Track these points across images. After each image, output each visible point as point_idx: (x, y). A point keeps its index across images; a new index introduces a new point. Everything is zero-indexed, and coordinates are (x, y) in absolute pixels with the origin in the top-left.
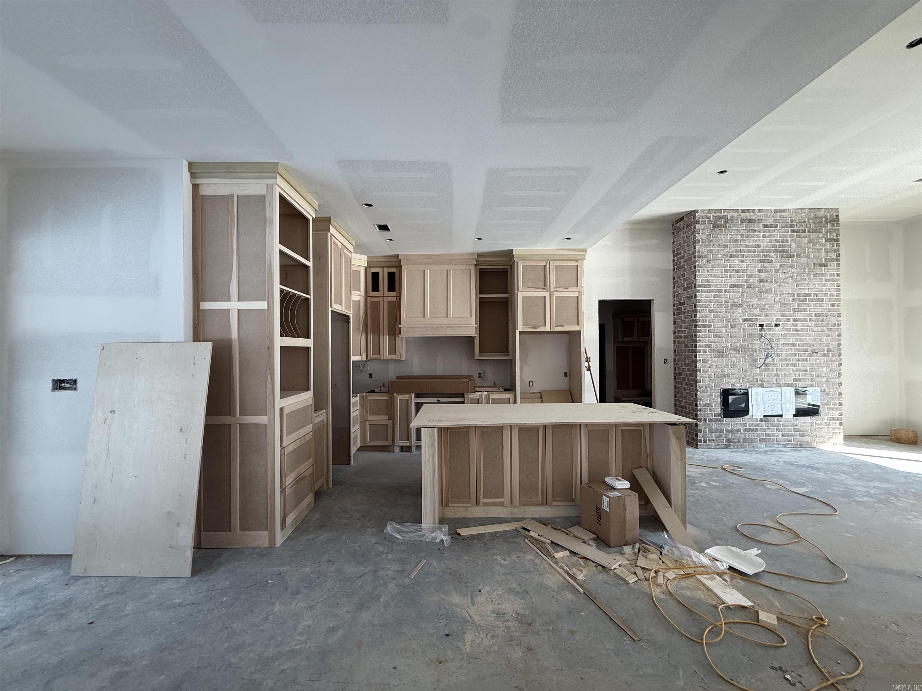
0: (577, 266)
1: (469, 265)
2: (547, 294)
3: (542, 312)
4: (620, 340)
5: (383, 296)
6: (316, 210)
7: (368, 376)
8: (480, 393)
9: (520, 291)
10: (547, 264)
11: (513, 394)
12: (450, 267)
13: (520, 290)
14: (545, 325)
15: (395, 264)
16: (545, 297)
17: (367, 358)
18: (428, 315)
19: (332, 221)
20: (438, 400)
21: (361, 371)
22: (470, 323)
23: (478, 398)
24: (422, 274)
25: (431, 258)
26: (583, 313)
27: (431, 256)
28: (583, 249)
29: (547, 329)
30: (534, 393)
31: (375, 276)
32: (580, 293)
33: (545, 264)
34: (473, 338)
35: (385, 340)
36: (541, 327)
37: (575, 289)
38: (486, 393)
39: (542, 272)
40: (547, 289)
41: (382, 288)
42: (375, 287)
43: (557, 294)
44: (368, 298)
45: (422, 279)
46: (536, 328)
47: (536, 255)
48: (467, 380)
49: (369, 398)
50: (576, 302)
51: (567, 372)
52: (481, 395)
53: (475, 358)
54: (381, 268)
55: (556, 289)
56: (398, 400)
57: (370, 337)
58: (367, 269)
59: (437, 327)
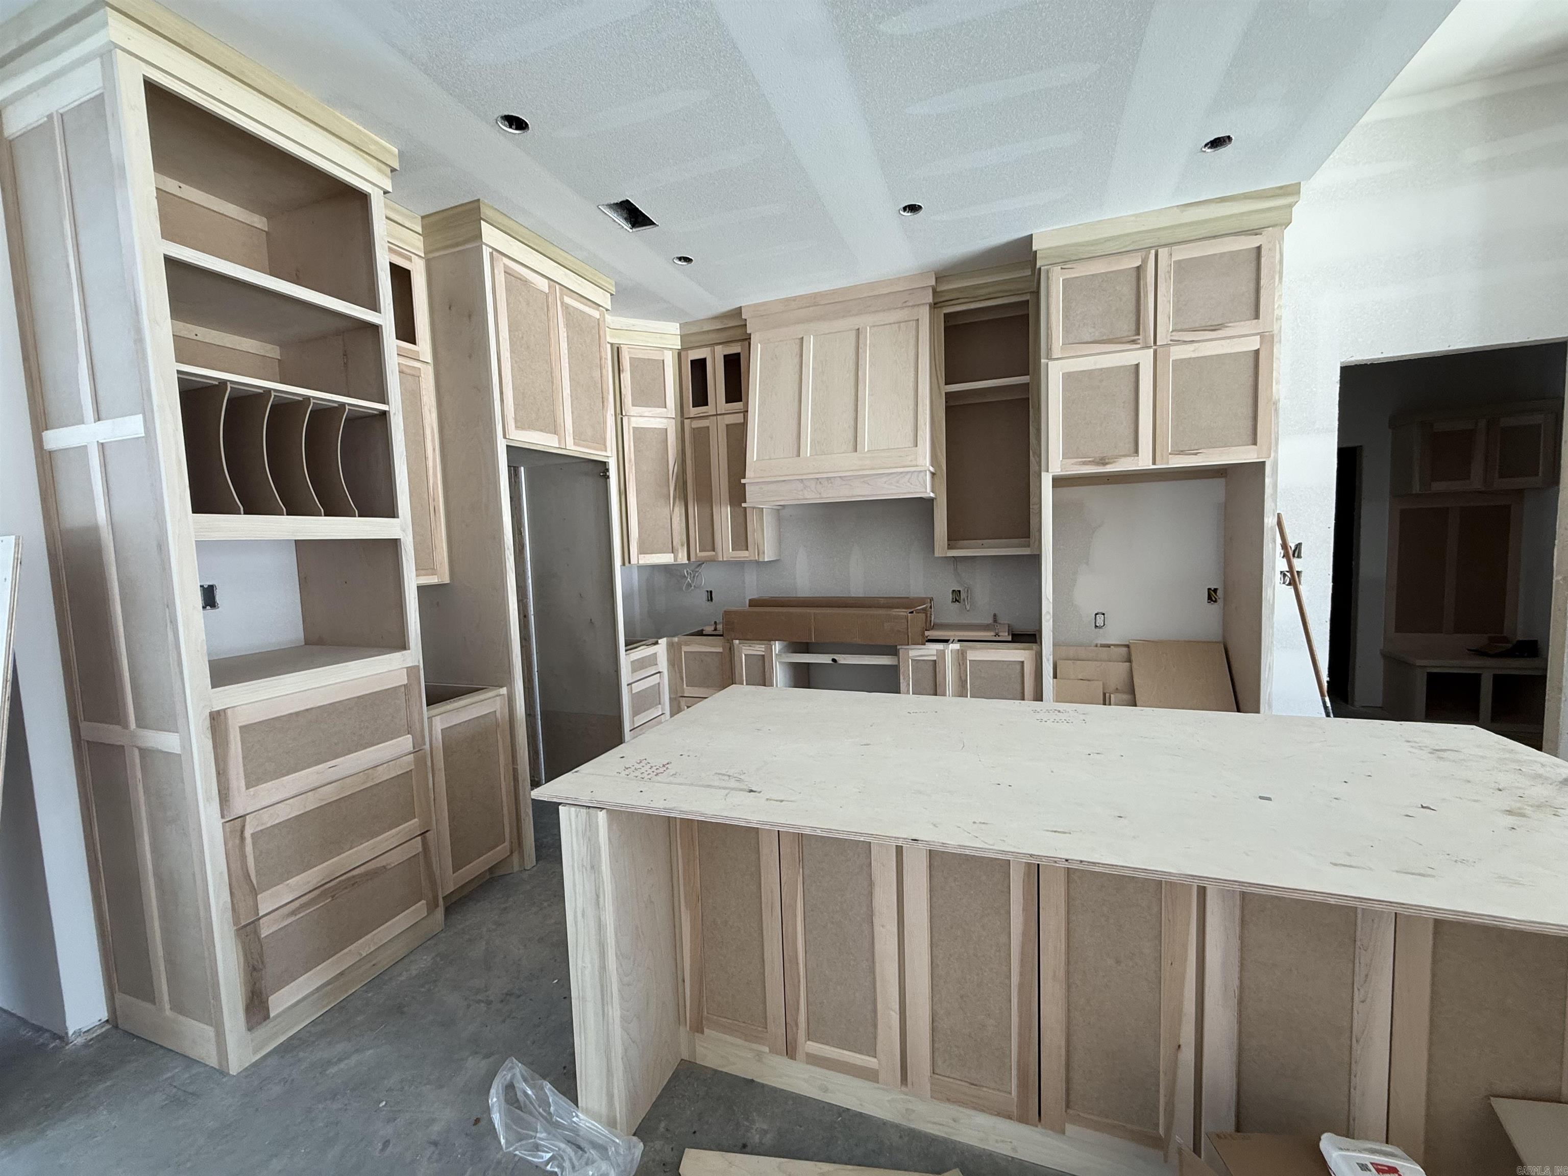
0: (1259, 248)
1: (913, 306)
2: (1144, 358)
3: (1125, 416)
4: (1416, 489)
5: (717, 415)
6: (393, 170)
7: (705, 596)
8: (940, 646)
9: (1054, 356)
10: (1145, 261)
11: (1034, 652)
12: (865, 321)
13: (1056, 353)
14: (1136, 451)
15: (738, 333)
16: (1137, 365)
17: (689, 559)
18: (807, 449)
19: (485, 211)
20: (834, 660)
21: (689, 585)
22: (914, 463)
23: (935, 658)
24: (796, 349)
25: (816, 305)
26: (1275, 403)
27: (813, 300)
28: (1281, 188)
29: (1144, 462)
30: (1109, 646)
31: (699, 366)
32: (1268, 338)
33: (1138, 263)
34: (931, 501)
35: (724, 515)
36: (1123, 460)
37: (1249, 326)
38: (956, 646)
39: (1127, 291)
40: (1145, 338)
41: (714, 393)
42: (701, 398)
43: (1179, 353)
44: (686, 421)
45: (797, 360)
46: (1105, 464)
47: (1107, 240)
48: (902, 612)
49: (685, 649)
50: (1251, 372)
51: (1215, 590)
52: (942, 654)
53: (936, 555)
54: (709, 349)
55: (1178, 336)
56: (743, 655)
57: (693, 510)
58: (679, 355)
59: (828, 479)
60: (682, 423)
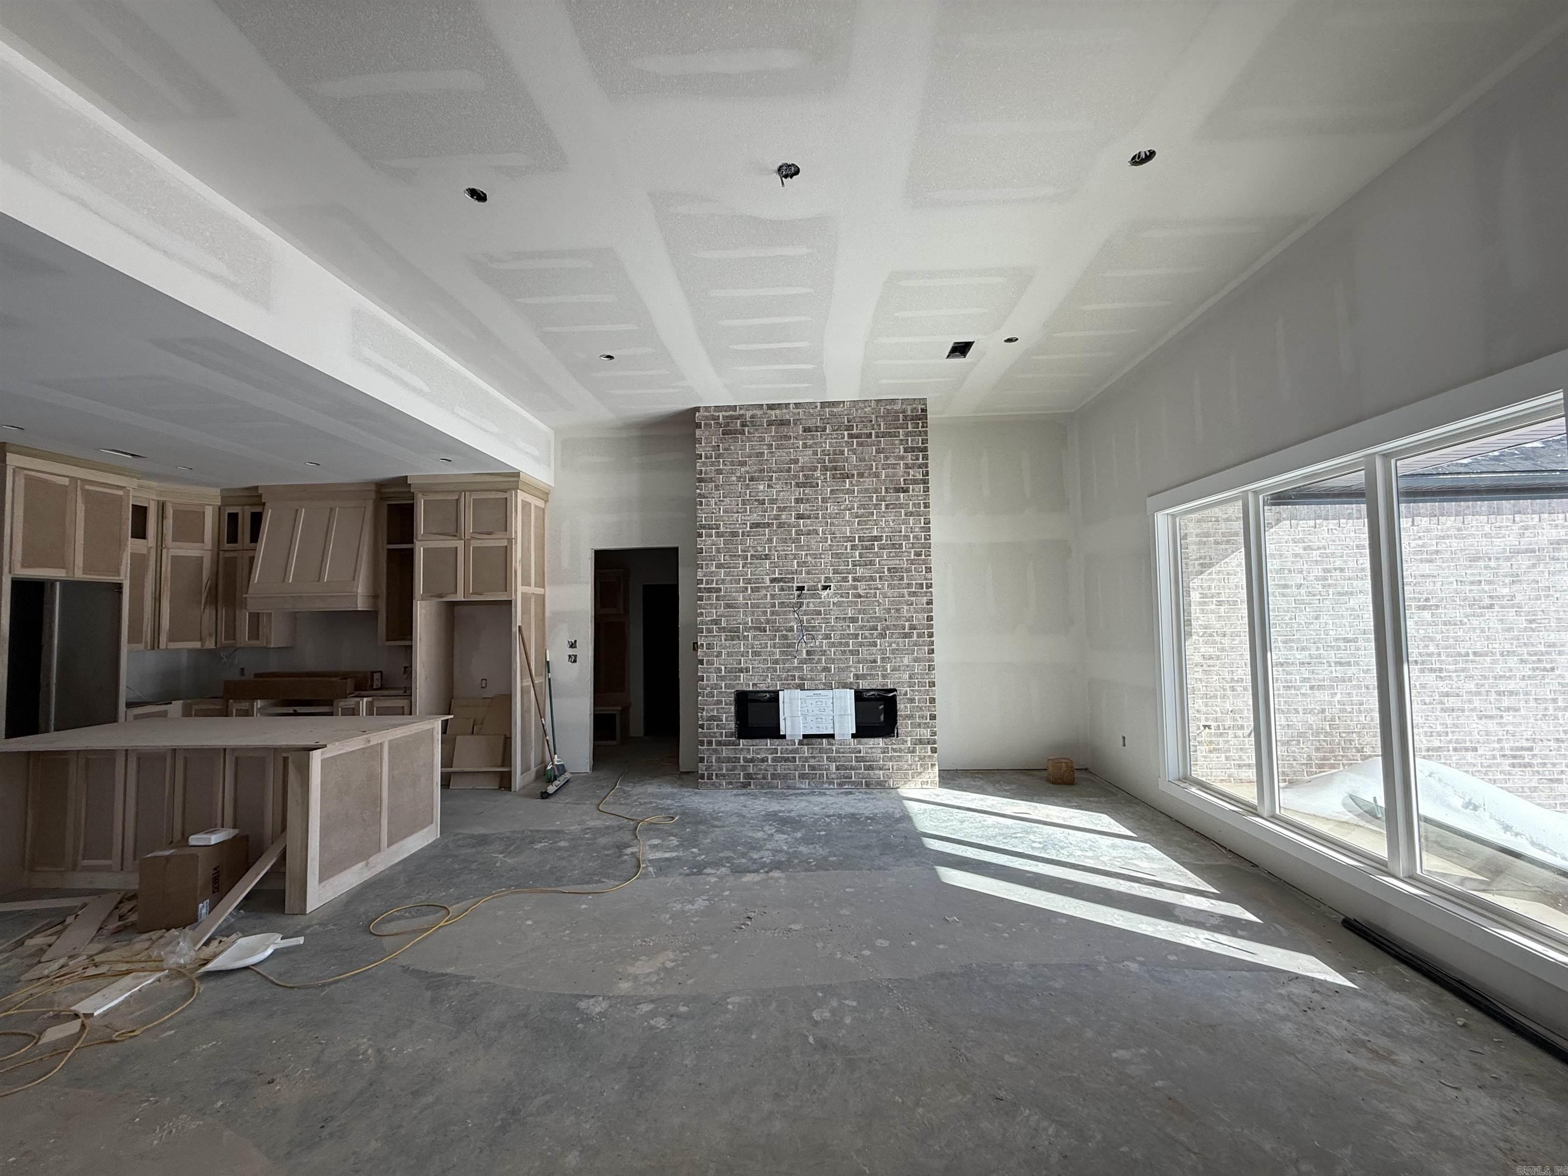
0: (506, 499)
1: (364, 499)
2: (460, 544)
3: (451, 571)
5: (240, 549)
7: (239, 672)
8: (357, 700)
9: (420, 539)
10: (460, 497)
12: (336, 504)
13: (420, 537)
14: (457, 591)
15: (257, 501)
16: (457, 548)
17: (216, 645)
18: (291, 578)
20: (295, 711)
23: (352, 706)
24: (293, 515)
25: (306, 491)
27: (305, 488)
28: (514, 472)
29: (461, 598)
31: (233, 517)
32: (510, 541)
33: (457, 497)
35: (244, 616)
36: (452, 596)
37: (502, 534)
38: (369, 699)
39: (452, 510)
40: (460, 535)
41: (241, 536)
42: (233, 537)
43: (475, 543)
44: (221, 553)
45: (293, 523)
46: (443, 597)
47: (444, 484)
49: (195, 707)
50: (504, 556)
52: (359, 703)
53: (379, 644)
54: (240, 507)
55: (474, 535)
56: (234, 711)
57: (223, 612)
58: (220, 508)
59: (300, 597)
60: (218, 554)
